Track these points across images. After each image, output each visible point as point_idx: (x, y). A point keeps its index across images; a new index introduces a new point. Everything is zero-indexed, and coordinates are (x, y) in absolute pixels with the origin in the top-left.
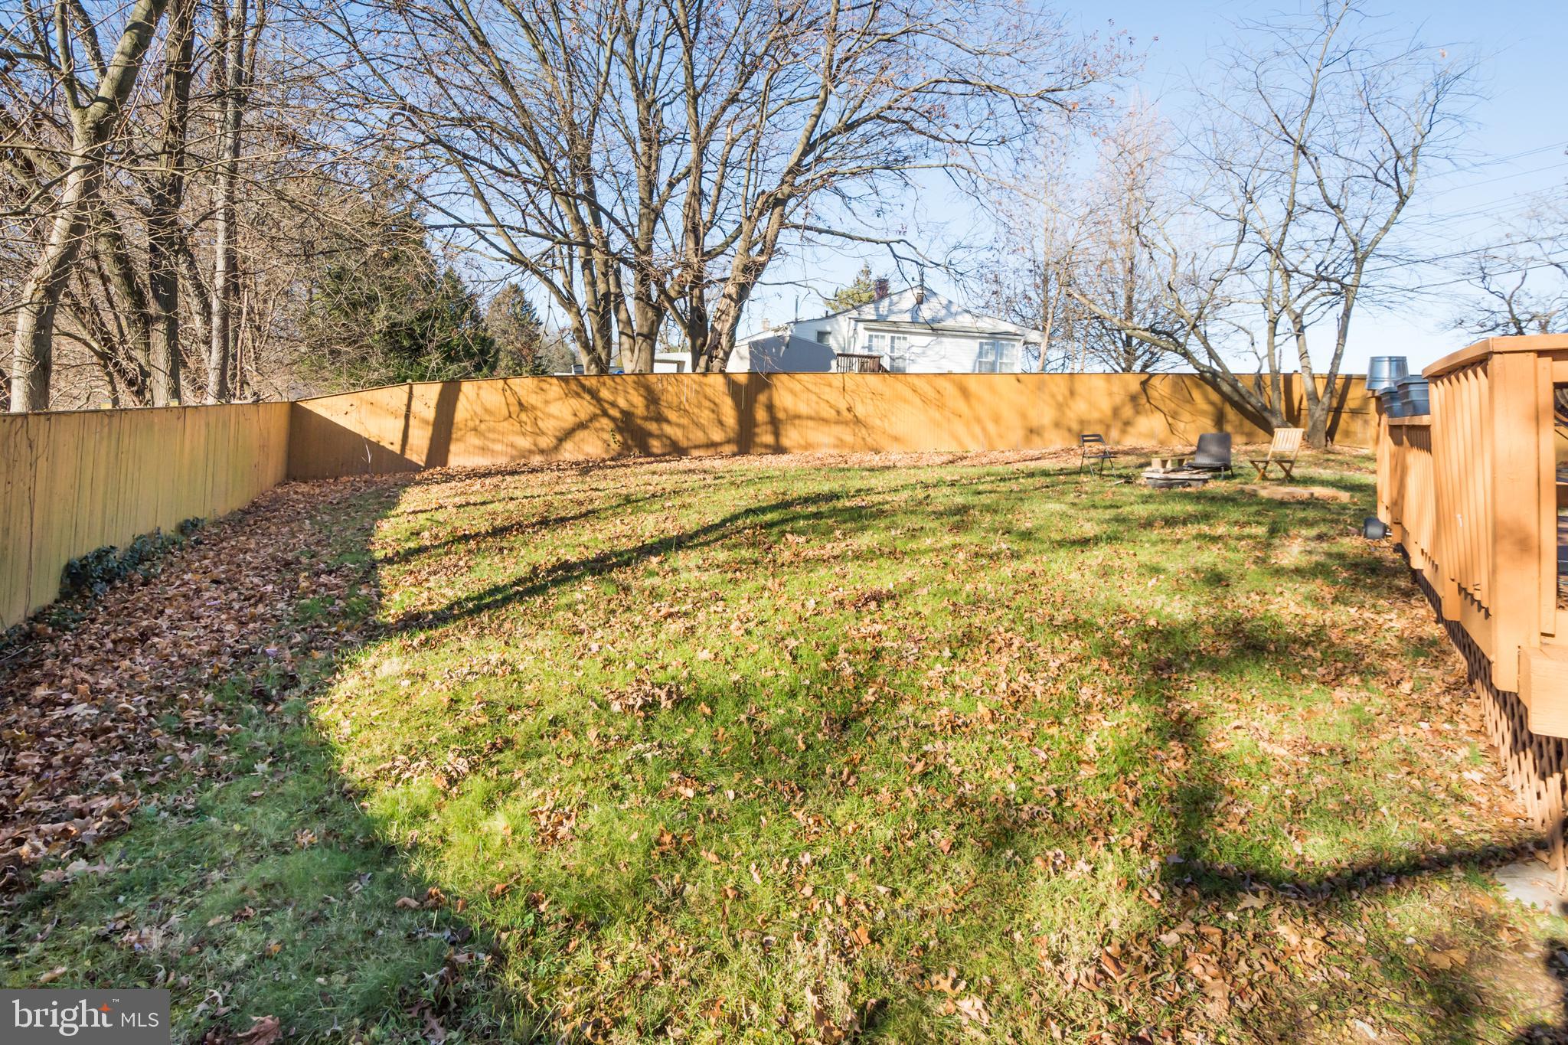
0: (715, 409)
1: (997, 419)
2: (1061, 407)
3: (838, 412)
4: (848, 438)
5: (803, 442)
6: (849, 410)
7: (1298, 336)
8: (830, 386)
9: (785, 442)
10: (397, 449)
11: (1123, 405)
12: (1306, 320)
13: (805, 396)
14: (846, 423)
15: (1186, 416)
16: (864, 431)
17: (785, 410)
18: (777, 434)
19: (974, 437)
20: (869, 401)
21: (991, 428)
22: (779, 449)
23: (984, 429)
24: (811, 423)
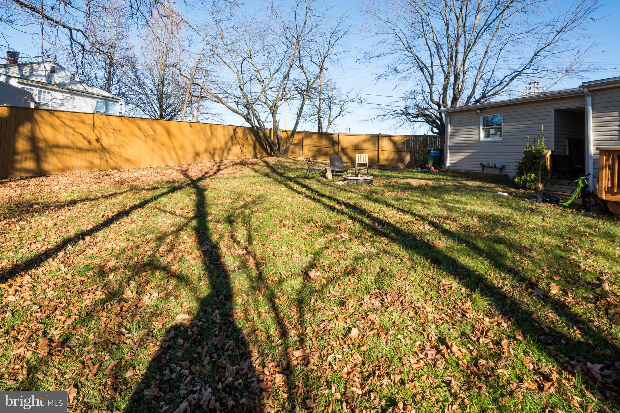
1: (182, 148)
2: (209, 141)
3: (89, 142)
4: (97, 161)
5: (60, 166)
6: (98, 140)
8: (84, 122)
9: (46, 167)
11: (228, 140)
13: (63, 129)
14: (95, 151)
15: (246, 146)
16: (107, 156)
17: (46, 141)
18: (38, 160)
19: (171, 157)
20: (111, 134)
21: (180, 153)
22: (40, 173)
23: (177, 154)
24: (67, 151)
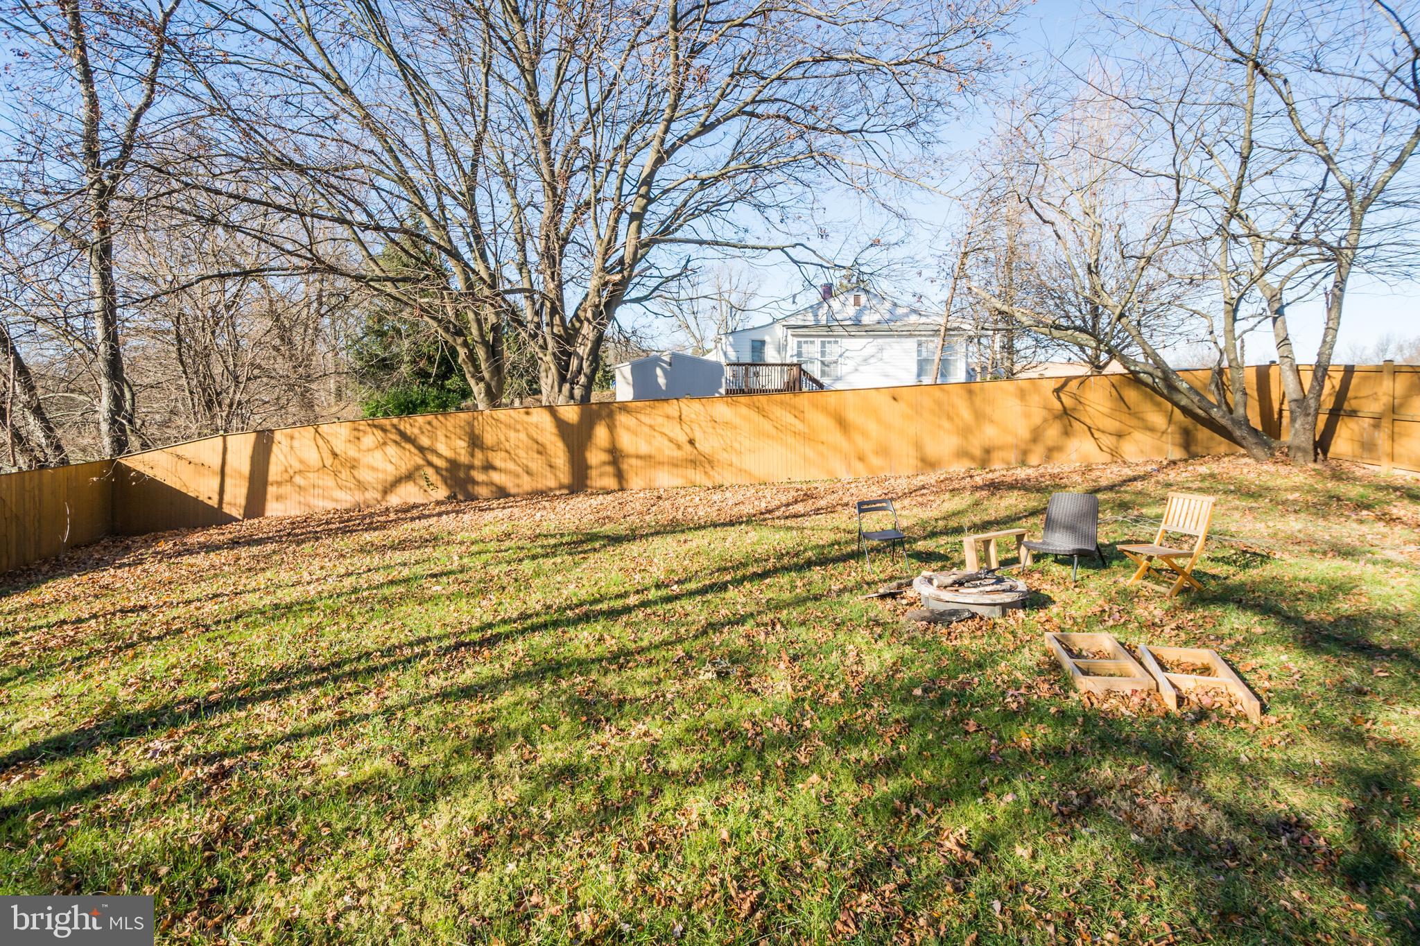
0: (542, 451)
2: (966, 435)
3: (678, 446)
6: (691, 441)
7: (1275, 320)
8: (665, 416)
10: (214, 503)
12: (1287, 296)
20: (710, 430)
